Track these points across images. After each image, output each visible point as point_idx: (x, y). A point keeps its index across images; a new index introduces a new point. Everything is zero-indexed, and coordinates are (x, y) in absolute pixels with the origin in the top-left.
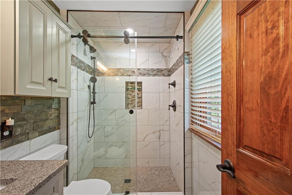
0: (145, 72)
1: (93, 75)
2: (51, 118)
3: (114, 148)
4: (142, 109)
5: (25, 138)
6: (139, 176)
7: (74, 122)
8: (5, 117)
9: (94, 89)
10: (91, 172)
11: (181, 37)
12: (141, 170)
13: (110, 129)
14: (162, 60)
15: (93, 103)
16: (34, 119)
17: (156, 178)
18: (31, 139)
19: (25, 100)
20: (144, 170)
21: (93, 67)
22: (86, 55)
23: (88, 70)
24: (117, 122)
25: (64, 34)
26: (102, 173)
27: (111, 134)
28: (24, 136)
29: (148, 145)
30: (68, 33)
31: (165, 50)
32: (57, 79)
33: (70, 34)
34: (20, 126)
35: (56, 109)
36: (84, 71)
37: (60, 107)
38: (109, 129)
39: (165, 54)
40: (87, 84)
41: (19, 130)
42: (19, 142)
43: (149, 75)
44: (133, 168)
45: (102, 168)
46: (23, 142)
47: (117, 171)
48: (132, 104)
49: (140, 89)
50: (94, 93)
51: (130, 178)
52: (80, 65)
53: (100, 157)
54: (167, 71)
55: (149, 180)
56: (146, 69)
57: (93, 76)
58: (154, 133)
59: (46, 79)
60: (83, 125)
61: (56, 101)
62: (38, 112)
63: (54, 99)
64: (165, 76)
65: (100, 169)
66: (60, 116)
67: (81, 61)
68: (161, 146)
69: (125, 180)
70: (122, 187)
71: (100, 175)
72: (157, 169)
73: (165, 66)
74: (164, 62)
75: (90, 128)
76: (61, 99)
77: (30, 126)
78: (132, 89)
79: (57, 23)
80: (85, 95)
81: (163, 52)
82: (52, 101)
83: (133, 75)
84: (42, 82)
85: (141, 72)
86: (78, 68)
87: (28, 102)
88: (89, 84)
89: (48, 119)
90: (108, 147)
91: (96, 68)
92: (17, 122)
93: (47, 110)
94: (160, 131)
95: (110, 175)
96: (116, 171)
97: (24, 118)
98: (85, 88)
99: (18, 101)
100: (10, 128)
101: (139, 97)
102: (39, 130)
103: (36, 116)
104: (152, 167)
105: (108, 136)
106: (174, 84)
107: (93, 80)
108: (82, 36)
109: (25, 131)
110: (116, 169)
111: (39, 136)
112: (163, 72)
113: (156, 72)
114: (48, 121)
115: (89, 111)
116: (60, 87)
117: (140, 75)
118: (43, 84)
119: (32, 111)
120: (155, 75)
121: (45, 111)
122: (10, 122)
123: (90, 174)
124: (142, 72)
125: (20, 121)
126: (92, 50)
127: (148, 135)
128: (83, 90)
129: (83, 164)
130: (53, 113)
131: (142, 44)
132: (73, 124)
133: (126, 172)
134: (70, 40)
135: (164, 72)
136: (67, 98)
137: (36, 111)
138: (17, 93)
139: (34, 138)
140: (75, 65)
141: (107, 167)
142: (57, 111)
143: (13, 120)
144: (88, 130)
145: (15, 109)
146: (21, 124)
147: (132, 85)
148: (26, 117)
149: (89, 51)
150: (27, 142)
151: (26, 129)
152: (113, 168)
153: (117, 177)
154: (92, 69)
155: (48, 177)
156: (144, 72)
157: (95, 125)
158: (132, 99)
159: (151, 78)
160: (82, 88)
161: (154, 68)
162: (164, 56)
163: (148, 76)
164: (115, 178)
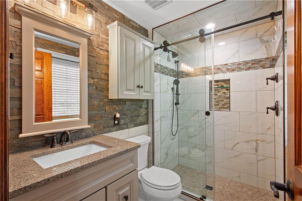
0: (235, 67)
1: (177, 77)
2: (142, 115)
3: (197, 150)
4: (230, 111)
5: (126, 127)
6: (225, 188)
7: (159, 120)
8: (116, 112)
9: (177, 91)
10: (175, 167)
11: (280, 13)
12: (228, 182)
13: (193, 130)
14: (260, 48)
15: (177, 104)
16: (130, 115)
17: (247, 198)
18: (130, 128)
19: (125, 102)
20: (232, 184)
21: (177, 70)
22: (170, 61)
23: (172, 73)
24: (200, 124)
25: (149, 49)
26: (184, 172)
27: (194, 136)
28: (125, 126)
29: (239, 156)
30: (151, 48)
31: (265, 32)
32: (142, 86)
33: (153, 48)
34: (123, 119)
35: (145, 108)
36: (167, 75)
37: (148, 107)
38: (191, 130)
39: (265, 38)
40: (171, 87)
41: (123, 121)
42: (122, 129)
43: (241, 69)
44: (218, 177)
45: (185, 167)
46: (125, 129)
47: (200, 174)
48: (218, 105)
49: (228, 88)
50: (178, 94)
51: (212, 186)
52: (163, 70)
53: (184, 156)
54: (270, 60)
55: (236, 197)
56: (236, 63)
57: (177, 79)
58: (247, 142)
59: (136, 86)
60: (167, 123)
61: (145, 102)
62: (133, 110)
63: (144, 101)
64: (266, 68)
65: (184, 168)
66: (148, 114)
67: (165, 67)
68: (259, 161)
69: (207, 186)
70: (201, 191)
71: (183, 173)
72: (251, 189)
73: (265, 54)
74: (265, 49)
75: (173, 128)
76: (149, 101)
77: (129, 119)
78: (218, 89)
79: (143, 43)
80: (169, 97)
81: (261, 37)
82: (142, 102)
83: (218, 72)
84: (133, 89)
85: (228, 68)
86: (162, 73)
87: (128, 103)
88: (173, 87)
89: (139, 116)
90: (191, 148)
91: (179, 70)
92: (121, 116)
93: (139, 109)
94: (258, 142)
95: (192, 176)
96: (198, 174)
97: (125, 113)
98: (169, 90)
99: (122, 102)
100: (118, 119)
101: (227, 98)
102: (134, 123)
103: (132, 112)
104: (245, 184)
105: (191, 137)
106: (275, 79)
107: (176, 82)
108: (163, 47)
109: (126, 122)
110: (199, 172)
111: (134, 127)
112: (261, 63)
113: (251, 64)
114: (140, 117)
115: (172, 111)
116: (145, 92)
117: (227, 71)
118: (133, 90)
119: (130, 109)
120: (249, 69)
121: (138, 110)
122: (118, 115)
123: (174, 168)
124: (231, 67)
125: (123, 115)
126: (174, 55)
127: (238, 143)
128: (166, 92)
129: (167, 157)
130: (143, 111)
131: (230, 35)
132: (157, 121)
133: (209, 179)
134: (153, 53)
135: (264, 63)
136: (153, 100)
137: (132, 109)
138: (120, 97)
139: (131, 128)
140: (159, 72)
141: (191, 168)
142: (146, 110)
143: (119, 114)
144: (171, 128)
145: (120, 107)
146: (124, 117)
147: (218, 84)
148: (126, 113)
149: (172, 57)
150: (127, 130)
151: (126, 121)
152: (197, 170)
153: (198, 179)
154: (176, 72)
155: (126, 150)
156: (232, 67)
157: (179, 124)
158: (218, 99)
159: (243, 72)
160: (166, 91)
161: (247, 60)
162: (262, 41)
163: (238, 71)
164: (196, 180)
